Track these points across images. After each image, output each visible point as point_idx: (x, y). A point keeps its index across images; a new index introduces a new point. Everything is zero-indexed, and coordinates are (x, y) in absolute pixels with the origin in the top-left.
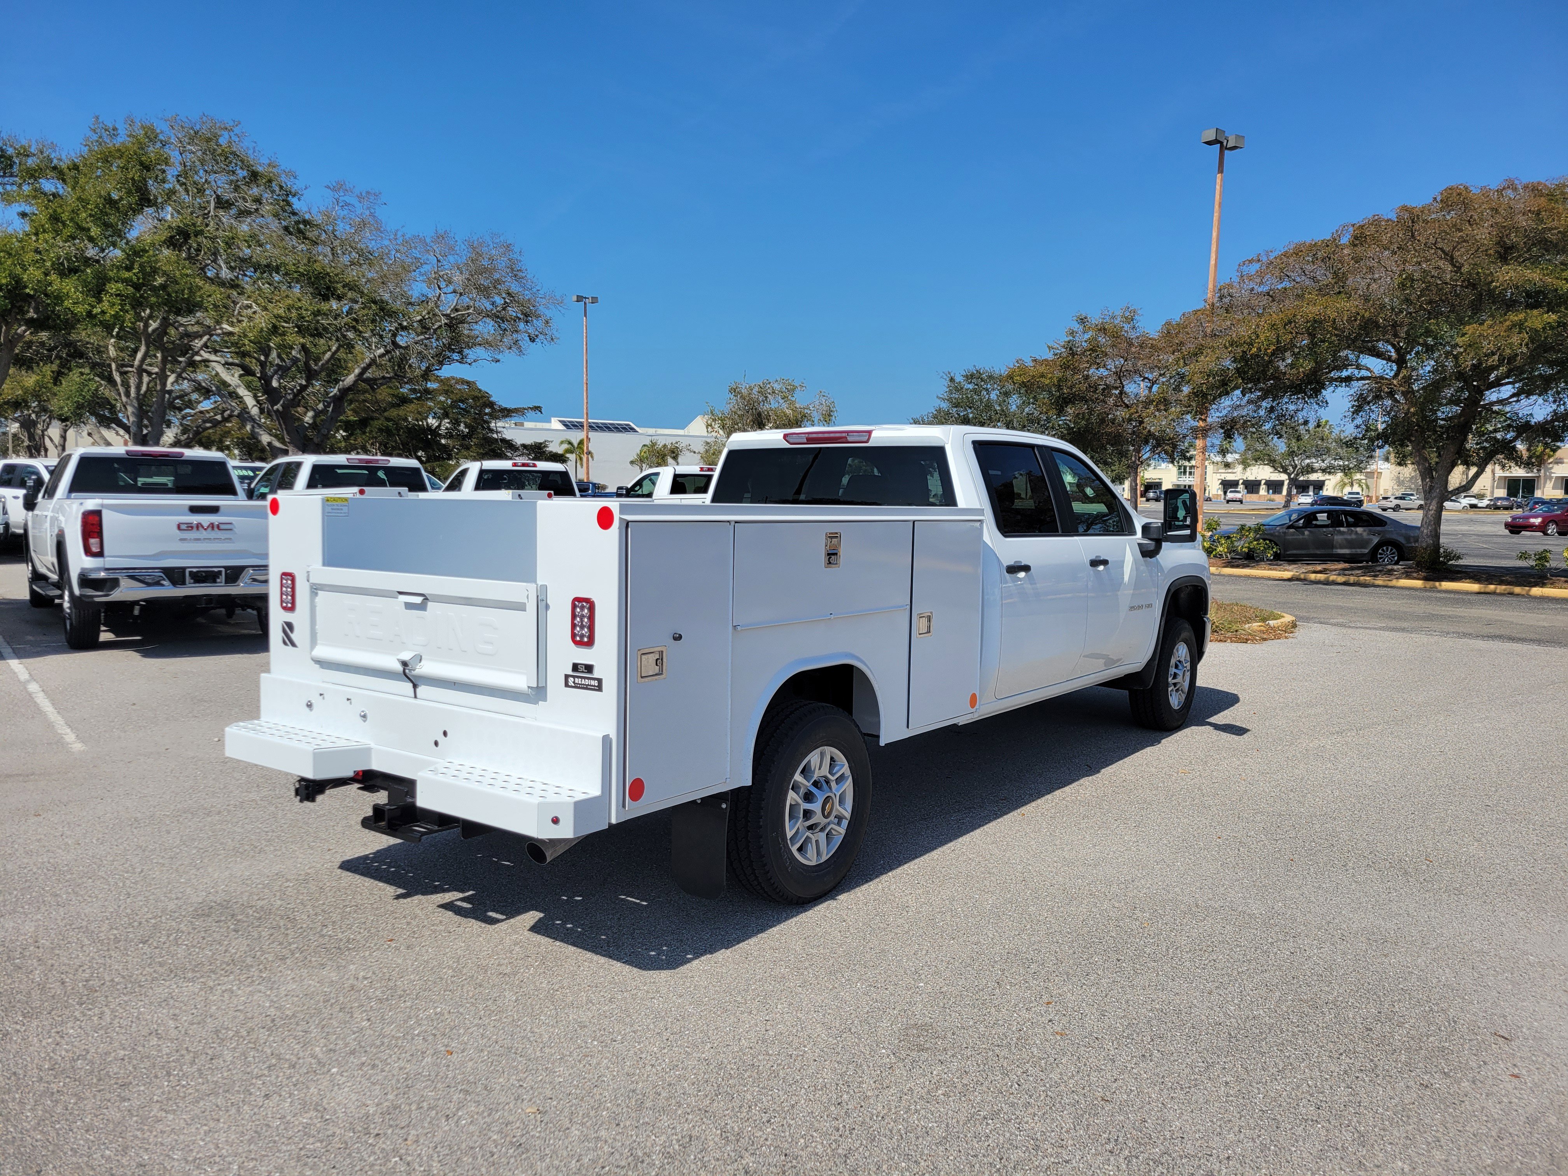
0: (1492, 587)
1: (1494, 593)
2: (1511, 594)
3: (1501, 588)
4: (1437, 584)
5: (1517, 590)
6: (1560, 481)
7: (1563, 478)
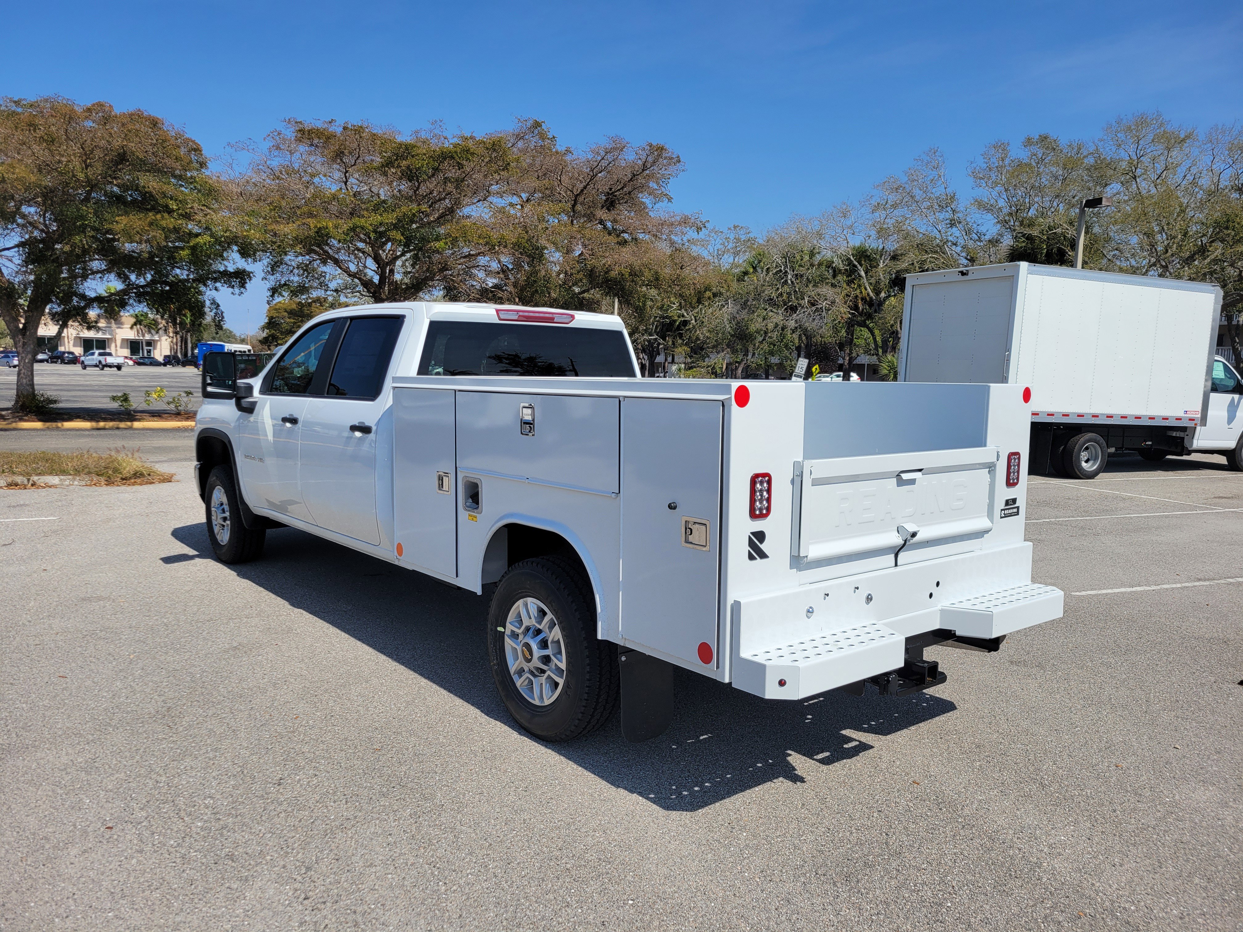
0: (102, 424)
1: (104, 429)
2: (118, 428)
3: (111, 424)
4: (59, 424)
5: (122, 425)
6: (126, 343)
7: (127, 340)
